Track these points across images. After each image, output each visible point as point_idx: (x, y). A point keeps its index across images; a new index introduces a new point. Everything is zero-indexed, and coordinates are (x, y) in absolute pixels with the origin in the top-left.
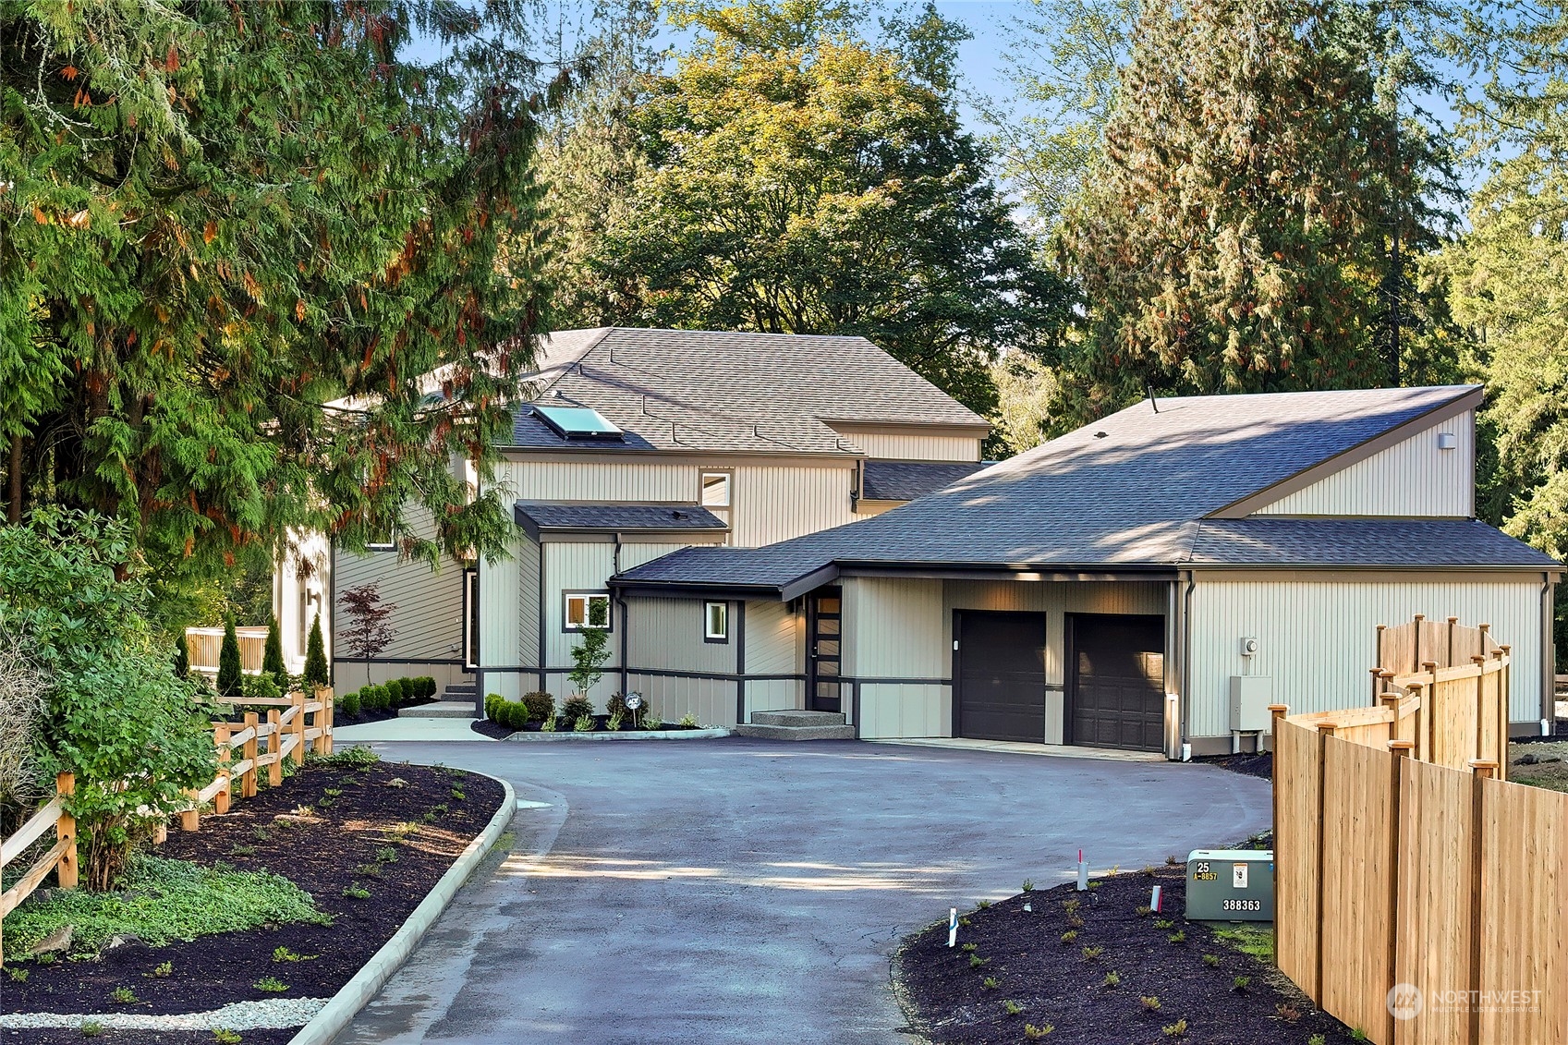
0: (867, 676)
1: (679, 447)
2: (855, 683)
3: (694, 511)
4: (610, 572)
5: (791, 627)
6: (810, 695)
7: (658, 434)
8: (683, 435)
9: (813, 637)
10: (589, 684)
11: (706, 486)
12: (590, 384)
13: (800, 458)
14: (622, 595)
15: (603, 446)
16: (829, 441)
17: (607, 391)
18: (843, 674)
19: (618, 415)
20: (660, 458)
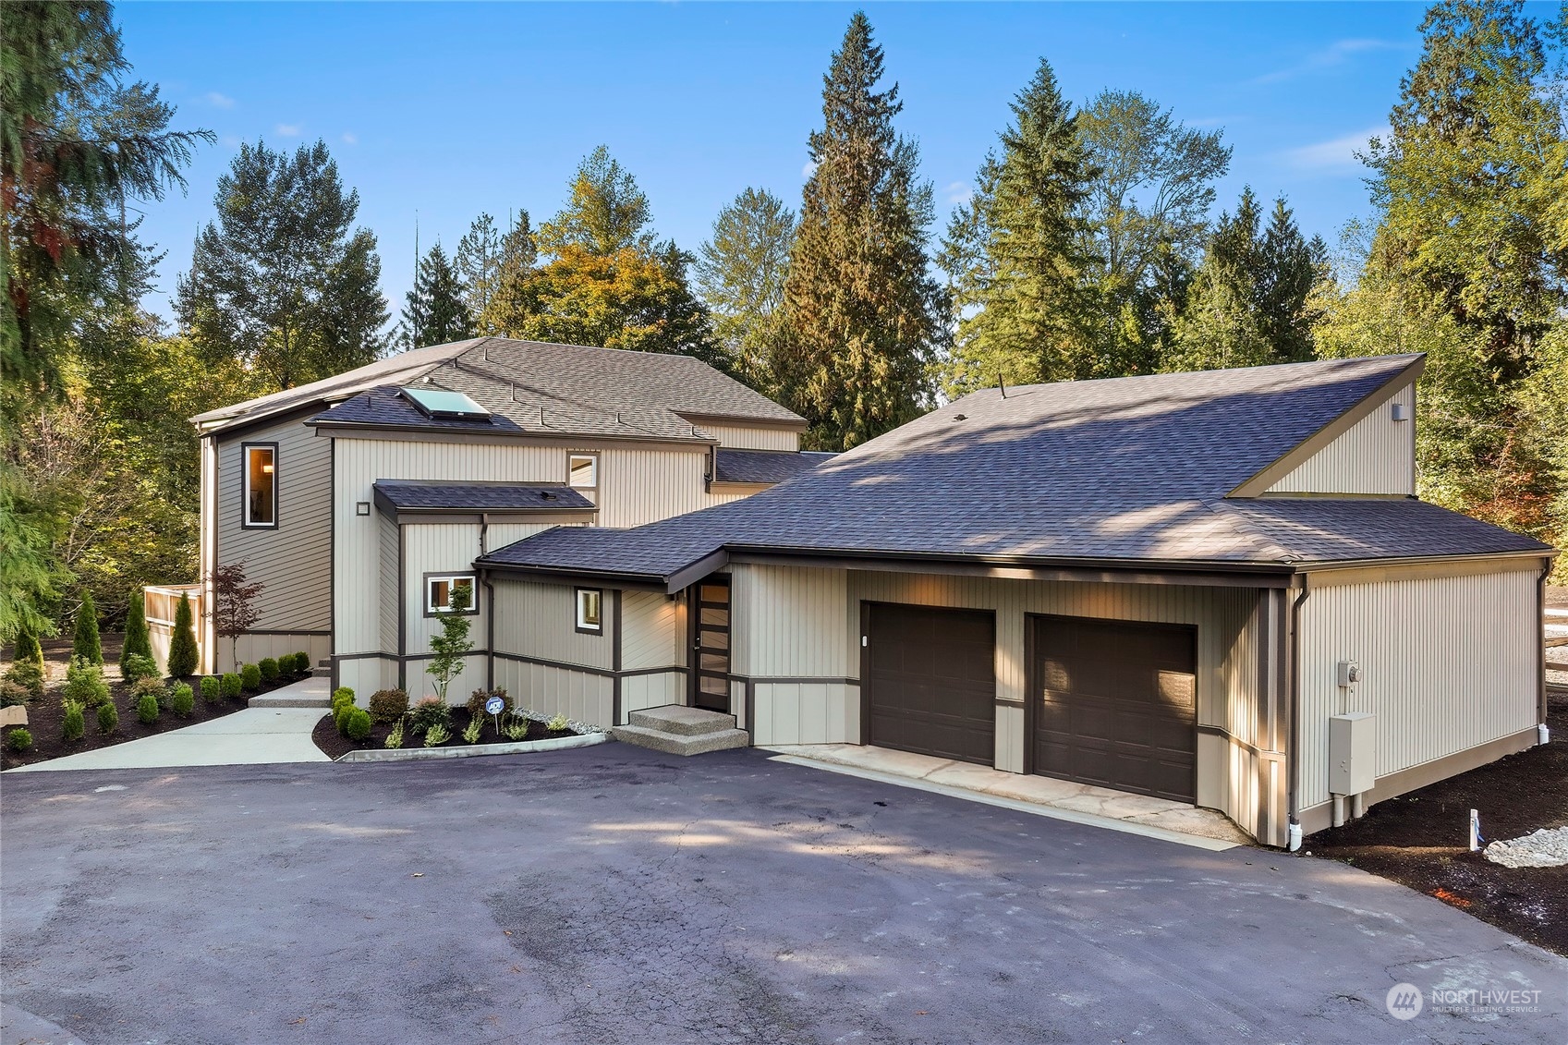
0: (762, 675)
1: (547, 430)
2: (749, 683)
3: (562, 491)
4: (476, 553)
5: (669, 617)
6: (692, 690)
7: (526, 418)
8: (551, 419)
9: (695, 627)
10: (449, 676)
11: (573, 470)
12: (463, 376)
13: (661, 443)
14: (488, 576)
15: (471, 426)
16: (685, 430)
17: (480, 382)
18: (734, 671)
19: (488, 401)
20: (525, 439)
